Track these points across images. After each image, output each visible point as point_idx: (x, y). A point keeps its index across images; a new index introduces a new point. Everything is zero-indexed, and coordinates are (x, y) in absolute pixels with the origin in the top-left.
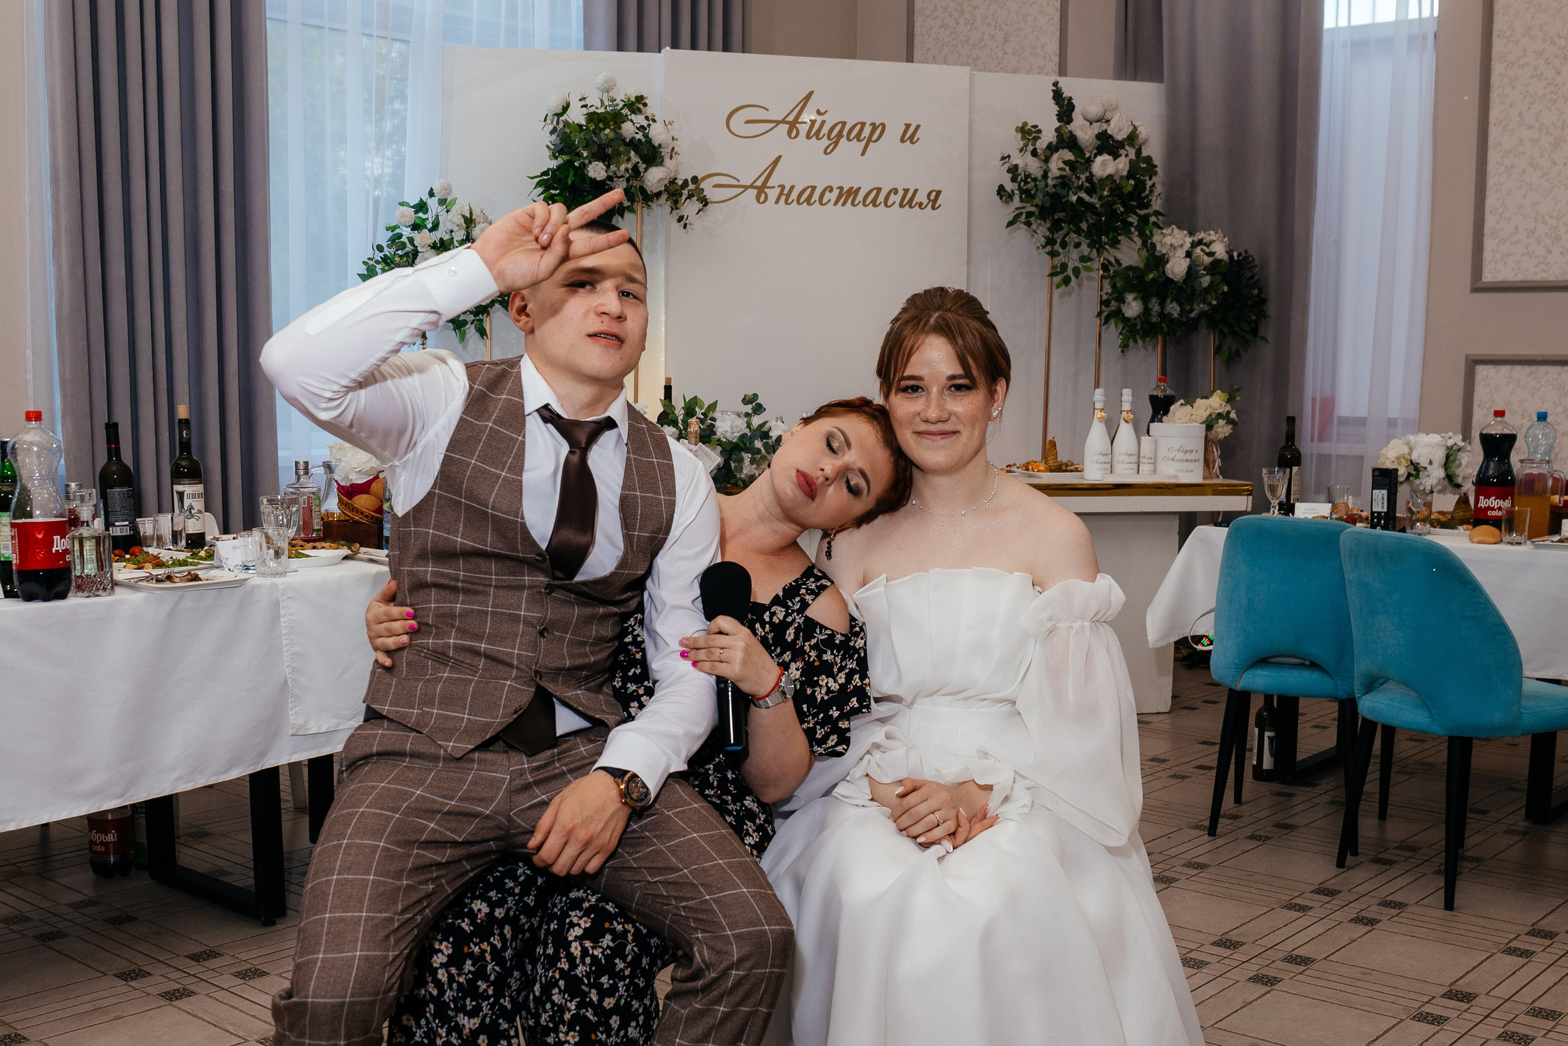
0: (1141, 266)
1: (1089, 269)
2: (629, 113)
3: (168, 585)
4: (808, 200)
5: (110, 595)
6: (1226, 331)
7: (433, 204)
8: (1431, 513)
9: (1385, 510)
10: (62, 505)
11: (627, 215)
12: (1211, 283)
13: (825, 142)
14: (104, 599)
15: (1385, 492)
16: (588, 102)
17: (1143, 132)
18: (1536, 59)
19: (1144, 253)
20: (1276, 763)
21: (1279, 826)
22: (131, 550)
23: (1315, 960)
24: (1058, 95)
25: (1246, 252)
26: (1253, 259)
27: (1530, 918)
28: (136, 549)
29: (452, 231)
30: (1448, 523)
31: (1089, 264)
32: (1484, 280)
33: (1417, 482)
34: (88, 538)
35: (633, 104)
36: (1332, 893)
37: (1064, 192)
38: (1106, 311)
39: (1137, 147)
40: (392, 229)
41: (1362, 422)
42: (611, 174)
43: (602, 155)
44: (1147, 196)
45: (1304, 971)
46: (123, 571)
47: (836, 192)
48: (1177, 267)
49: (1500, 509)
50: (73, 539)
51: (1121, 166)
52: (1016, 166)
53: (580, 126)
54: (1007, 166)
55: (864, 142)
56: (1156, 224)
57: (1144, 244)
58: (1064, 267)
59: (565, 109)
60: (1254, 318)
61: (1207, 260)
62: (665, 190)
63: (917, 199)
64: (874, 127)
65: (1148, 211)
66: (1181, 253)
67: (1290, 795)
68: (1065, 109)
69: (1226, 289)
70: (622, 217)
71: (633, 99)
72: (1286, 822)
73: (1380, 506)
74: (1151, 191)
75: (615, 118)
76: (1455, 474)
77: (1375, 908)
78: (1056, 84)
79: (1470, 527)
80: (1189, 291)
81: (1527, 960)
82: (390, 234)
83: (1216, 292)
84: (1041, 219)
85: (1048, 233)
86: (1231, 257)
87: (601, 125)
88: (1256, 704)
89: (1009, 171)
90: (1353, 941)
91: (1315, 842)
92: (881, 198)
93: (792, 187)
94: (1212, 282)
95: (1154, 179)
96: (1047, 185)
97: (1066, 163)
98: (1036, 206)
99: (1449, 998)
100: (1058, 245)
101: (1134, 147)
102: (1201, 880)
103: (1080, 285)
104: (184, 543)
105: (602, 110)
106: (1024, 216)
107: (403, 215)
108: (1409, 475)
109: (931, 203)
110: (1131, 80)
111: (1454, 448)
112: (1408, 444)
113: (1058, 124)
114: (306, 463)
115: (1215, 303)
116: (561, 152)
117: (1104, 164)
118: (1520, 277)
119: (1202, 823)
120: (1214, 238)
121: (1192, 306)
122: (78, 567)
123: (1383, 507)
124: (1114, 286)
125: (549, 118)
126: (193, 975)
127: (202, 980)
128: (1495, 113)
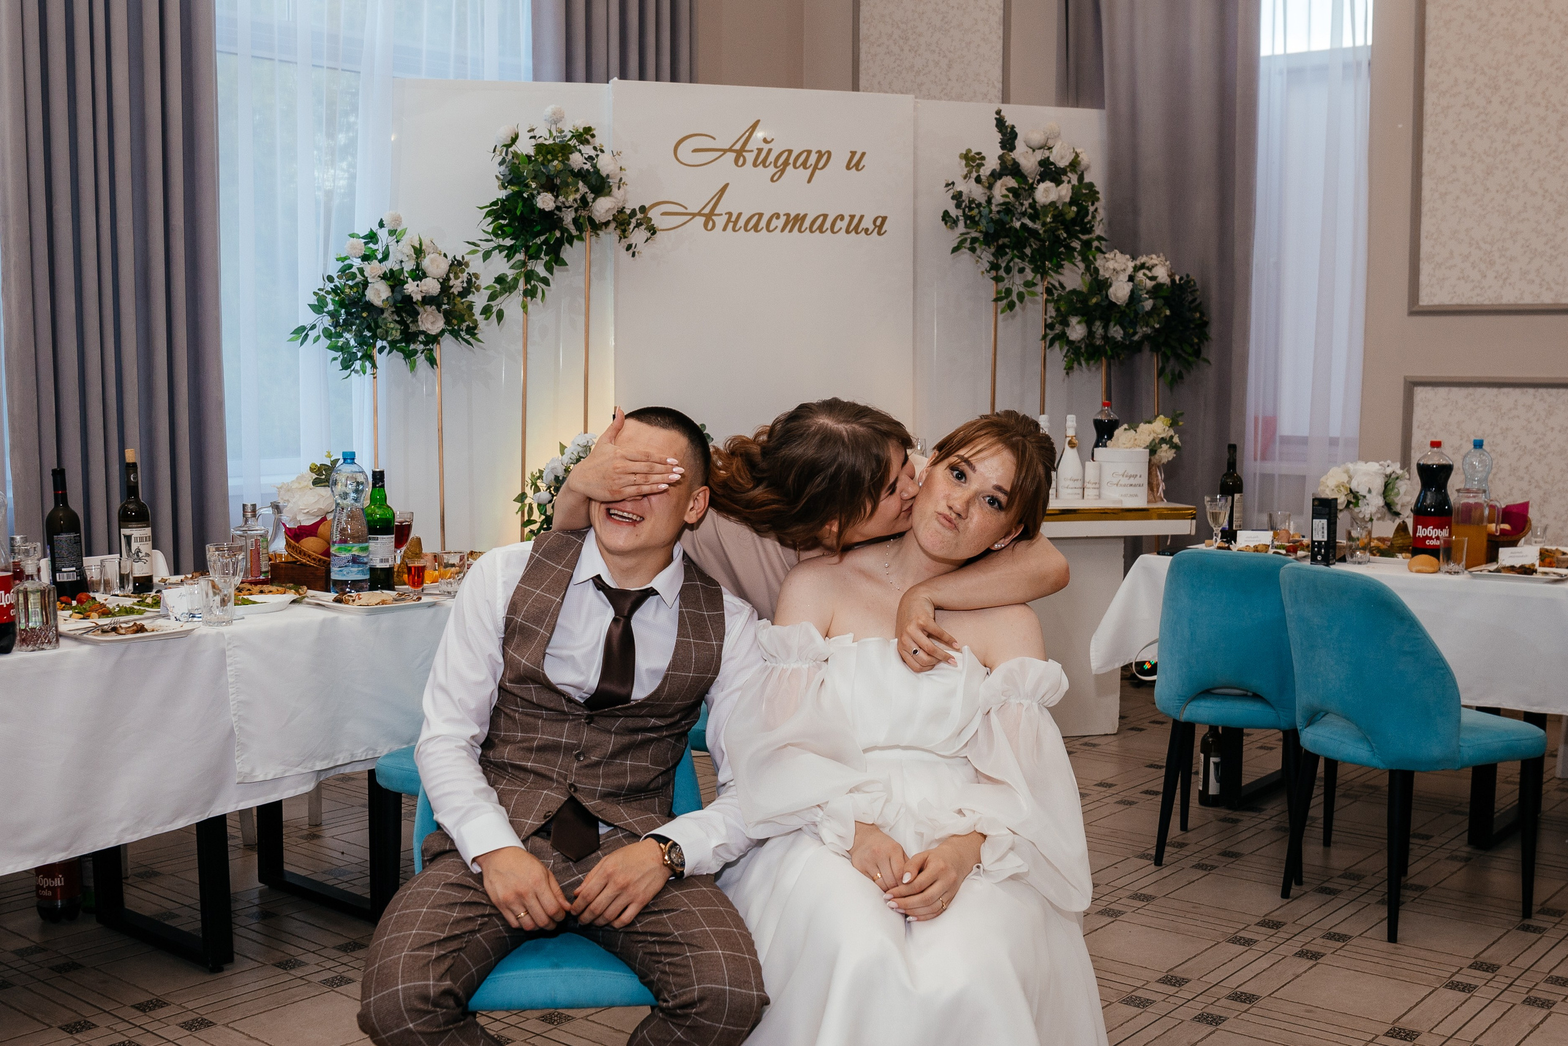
0: (1085, 290)
1: (1034, 294)
2: (577, 144)
3: (113, 637)
4: (756, 228)
5: (55, 648)
6: (1169, 353)
7: (383, 234)
8: (1371, 539)
9: (1325, 539)
10: (6, 560)
11: (576, 242)
12: (1154, 307)
13: (772, 170)
14: (49, 653)
15: (1325, 521)
16: (537, 133)
17: (1084, 158)
18: (1467, 88)
19: (1088, 277)
20: (1222, 788)
21: (1225, 854)
22: (77, 597)
23: (1259, 997)
24: (1000, 123)
25: (1188, 276)
26: (1195, 283)
27: (1473, 951)
28: (83, 596)
29: (402, 262)
30: (1387, 551)
31: (1032, 289)
32: (1421, 303)
33: (1357, 510)
34: (33, 592)
35: (581, 135)
36: (1277, 925)
37: (1008, 218)
38: (1051, 334)
39: (1079, 173)
40: (343, 259)
41: (1303, 441)
42: (560, 204)
43: (550, 186)
44: (1090, 222)
45: (1248, 1009)
46: (68, 621)
47: (783, 219)
48: (1120, 291)
49: (1438, 538)
50: (18, 592)
51: (1064, 192)
52: (960, 193)
53: (529, 157)
54: (951, 192)
55: (811, 168)
56: (1099, 249)
57: (1088, 268)
58: (1008, 292)
59: (514, 140)
60: (1196, 340)
61: (1150, 284)
62: (614, 219)
63: (863, 225)
64: (820, 154)
65: (1091, 236)
66: (1124, 277)
67: (1235, 821)
68: (1008, 137)
69: (1168, 312)
70: (571, 245)
71: (581, 130)
72: (1231, 849)
73: (1321, 536)
74: (1094, 217)
75: (563, 150)
76: (1394, 502)
77: (1320, 941)
78: (998, 112)
79: (1409, 555)
80: (1132, 315)
81: (1470, 995)
82: (340, 265)
83: (1159, 315)
84: (986, 245)
85: (992, 258)
86: (1173, 281)
87: (549, 157)
88: (1200, 733)
89: (953, 198)
90: (1298, 976)
91: (1261, 871)
92: (828, 225)
93: (740, 215)
94: (1154, 305)
95: (1097, 204)
96: (991, 212)
97: (1009, 190)
98: (981, 232)
99: (1392, 1036)
100: (1002, 269)
101: (1076, 173)
102: (1149, 913)
103: (1023, 309)
104: (131, 587)
105: (551, 142)
106: (969, 241)
107: (353, 247)
108: (1349, 503)
109: (877, 229)
110: (1072, 106)
111: (1393, 476)
112: (1347, 471)
113: (1001, 152)
114: (254, 506)
115: (1157, 326)
116: (510, 182)
117: (1046, 190)
118: (1456, 301)
119: (1148, 852)
120: (1155, 261)
121: (1135, 329)
122: (23, 621)
123: (1323, 537)
124: (1058, 310)
125: (499, 149)
126: (139, 1026)
127: (148, 1031)
128: (1428, 140)
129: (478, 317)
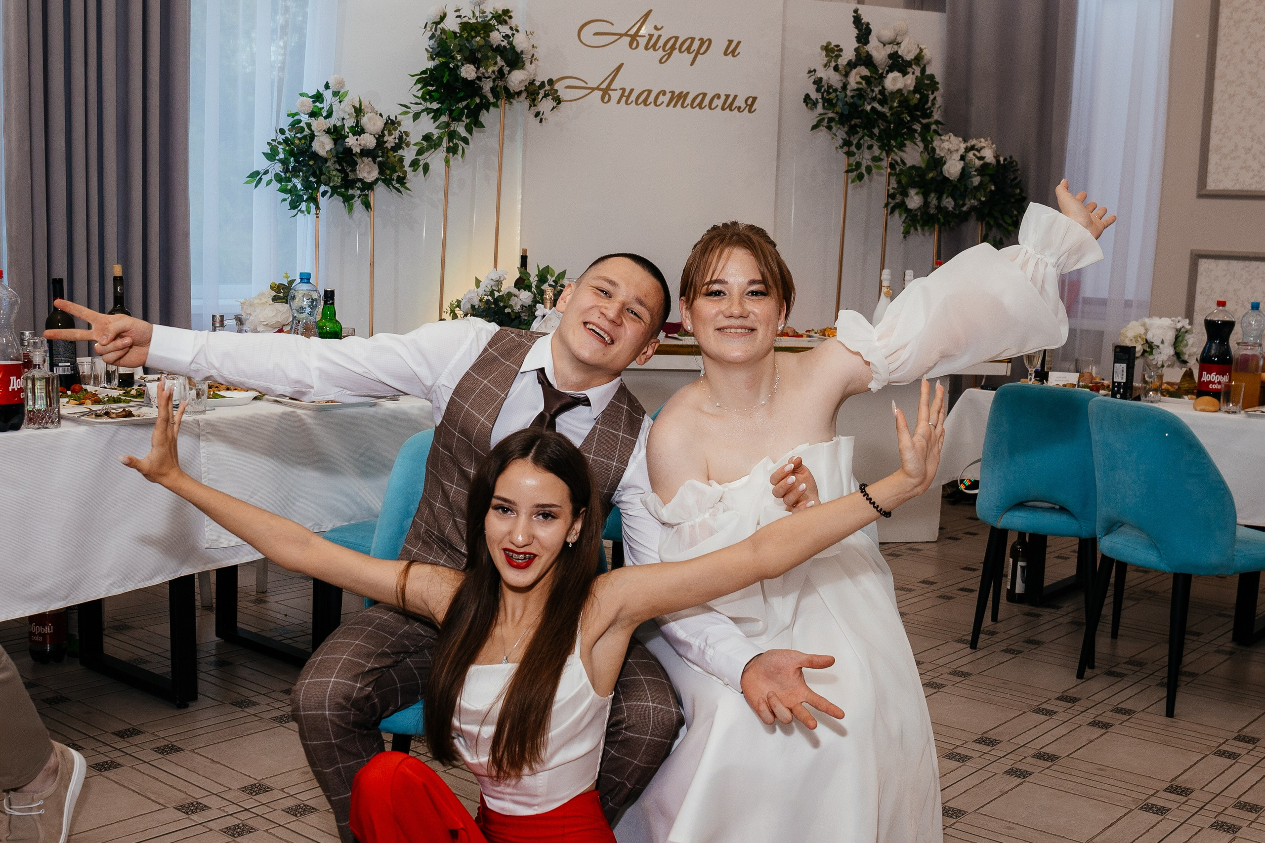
0: (923, 166)
1: (880, 168)
2: (496, 24)
3: (105, 419)
4: (645, 102)
5: (56, 427)
6: (992, 223)
7: (328, 95)
8: (1162, 384)
9: (1124, 380)
10: (18, 350)
11: (492, 109)
12: (981, 183)
13: (661, 53)
14: (52, 431)
15: (1124, 365)
16: (462, 13)
17: (927, 53)
19: (926, 156)
20: (1026, 588)
21: (1029, 641)
22: (72, 387)
23: (1060, 757)
24: (857, 20)
25: (1011, 157)
26: (1017, 164)
27: (1237, 726)
28: (77, 387)
29: (343, 119)
30: (1176, 393)
31: (879, 163)
32: (1208, 188)
33: (1151, 357)
34: (40, 379)
35: (500, 16)
36: (1073, 700)
37: (860, 102)
38: (892, 203)
39: (922, 66)
40: (293, 115)
41: (1103, 302)
42: (480, 75)
43: (472, 59)
44: (929, 108)
45: (1050, 766)
46: (67, 407)
47: (669, 96)
48: (953, 168)
49: (1219, 383)
50: (27, 379)
51: (909, 82)
52: (821, 79)
53: (455, 33)
54: (813, 77)
55: (694, 54)
56: (936, 132)
57: (926, 148)
58: (858, 165)
59: (443, 18)
60: (1015, 213)
61: (978, 163)
62: (525, 90)
63: (736, 104)
64: (702, 42)
65: (930, 120)
66: (957, 156)
67: (1038, 616)
68: (863, 32)
69: (993, 188)
70: (488, 111)
71: (500, 12)
72: (1035, 638)
73: (1120, 378)
74: (933, 104)
75: (485, 28)
76: (1182, 352)
77: (1109, 714)
78: (856, 11)
79: (1194, 397)
80: (962, 189)
81: (1234, 761)
82: (291, 120)
83: (985, 190)
84: (840, 124)
85: (845, 136)
86: (998, 161)
87: (473, 33)
88: (1012, 539)
89: (815, 83)
90: (1091, 742)
91: (1059, 656)
92: (706, 102)
93: (632, 91)
94: (981, 181)
95: (936, 93)
96: (846, 96)
97: (862, 78)
98: (837, 113)
99: (1170, 792)
100: (854, 146)
101: (920, 65)
102: (966, 686)
103: (870, 180)
104: (116, 382)
105: (474, 21)
106: (826, 120)
107: (303, 105)
108: (1145, 351)
109: (748, 107)
110: (918, 9)
111: (1183, 330)
112: (1144, 325)
113: (856, 45)
114: (222, 317)
115: (983, 199)
116: (438, 55)
117: (894, 79)
118: (1238, 187)
119: (964, 638)
120: (983, 144)
121: (964, 201)
122: (31, 403)
123: (1122, 378)
124: (899, 182)
125: (429, 25)
126: (119, 750)
127: (127, 754)
128: (1221, 50)
129: (407, 168)
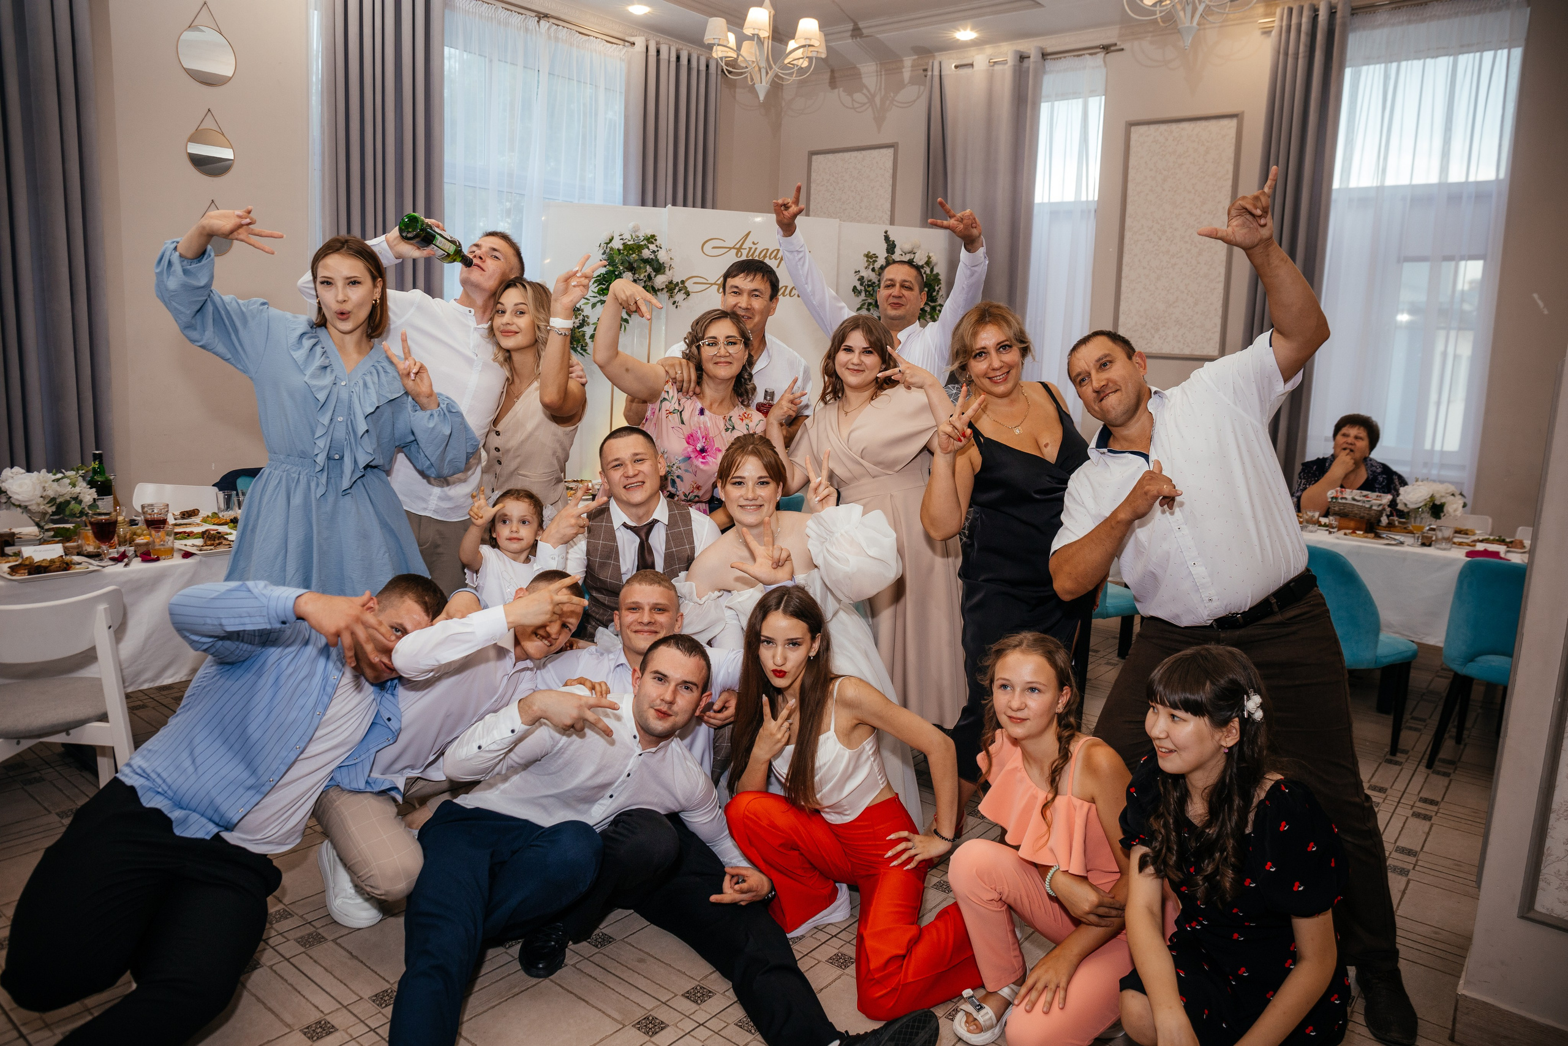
2: (646, 244)
16: (624, 237)
17: (934, 259)
24: (887, 238)
35: (649, 239)
39: (931, 268)
43: (630, 267)
52: (863, 277)
53: (619, 250)
54: (857, 277)
59: (611, 240)
62: (666, 287)
68: (891, 247)
71: (650, 236)
75: (637, 248)
78: (886, 232)
87: (631, 251)
89: (859, 280)
92: (787, 292)
105: (632, 242)
125: (602, 245)
128: (1126, 259)
129: (588, 340)
